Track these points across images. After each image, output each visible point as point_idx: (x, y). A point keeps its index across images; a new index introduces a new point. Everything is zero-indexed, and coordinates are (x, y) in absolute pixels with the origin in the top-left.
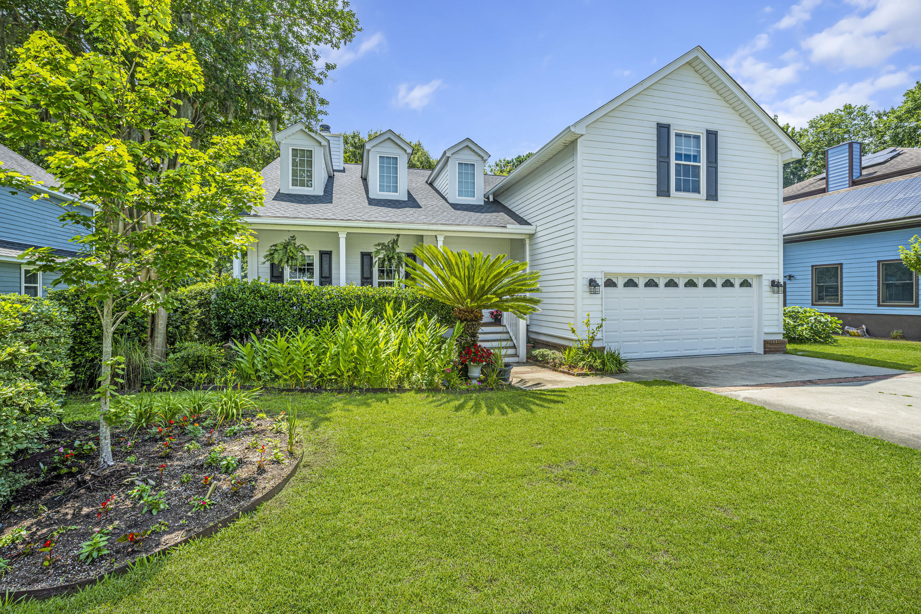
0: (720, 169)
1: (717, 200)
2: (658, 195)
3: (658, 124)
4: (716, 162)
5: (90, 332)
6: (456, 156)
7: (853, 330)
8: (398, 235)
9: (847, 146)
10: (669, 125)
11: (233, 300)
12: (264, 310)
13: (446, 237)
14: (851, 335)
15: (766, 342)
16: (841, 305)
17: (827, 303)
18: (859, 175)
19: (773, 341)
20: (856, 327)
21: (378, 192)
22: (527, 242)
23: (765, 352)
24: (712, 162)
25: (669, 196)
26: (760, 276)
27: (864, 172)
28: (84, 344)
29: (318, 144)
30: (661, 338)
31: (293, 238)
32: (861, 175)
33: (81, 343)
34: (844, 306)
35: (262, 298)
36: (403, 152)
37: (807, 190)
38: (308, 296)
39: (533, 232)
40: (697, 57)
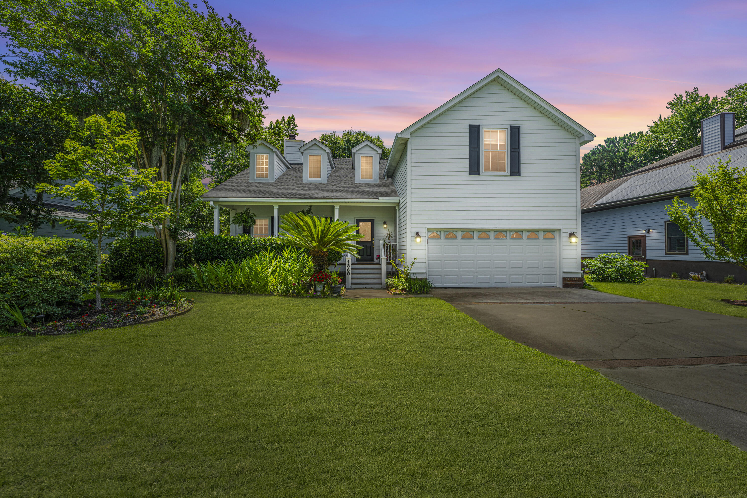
0: (522, 153)
1: (520, 175)
2: (470, 174)
3: (470, 125)
4: (519, 148)
5: (132, 260)
6: (360, 152)
7: (695, 275)
8: (311, 206)
9: (719, 117)
10: (479, 125)
11: (203, 245)
12: (218, 250)
13: (340, 207)
14: (693, 280)
15: (564, 279)
16: (687, 254)
17: (677, 252)
18: (732, 141)
19: (570, 278)
20: (699, 272)
21: (308, 179)
22: (397, 208)
23: (564, 287)
24: (516, 149)
25: (479, 175)
26: (560, 230)
27: (737, 139)
28: (129, 266)
29: (270, 151)
30: (476, 274)
31: (248, 209)
32: (734, 140)
33: (128, 266)
34: (690, 255)
35: (218, 244)
36: (324, 152)
37: (688, 156)
38: (242, 243)
39: (398, 201)
40: (498, 76)
